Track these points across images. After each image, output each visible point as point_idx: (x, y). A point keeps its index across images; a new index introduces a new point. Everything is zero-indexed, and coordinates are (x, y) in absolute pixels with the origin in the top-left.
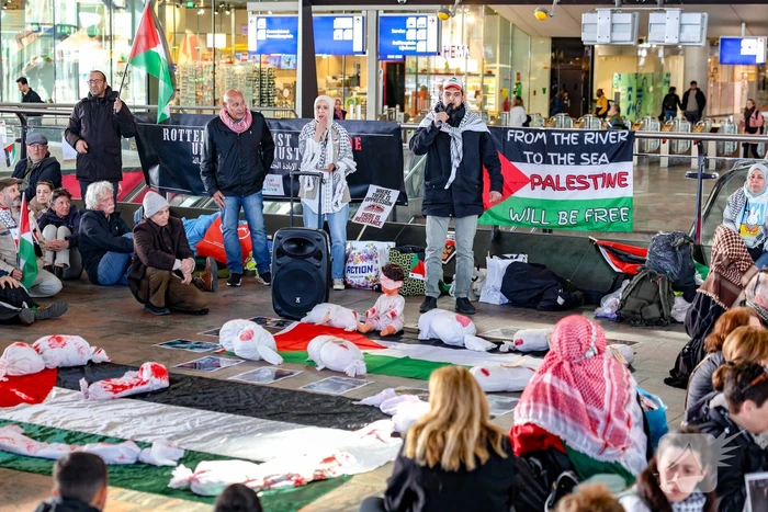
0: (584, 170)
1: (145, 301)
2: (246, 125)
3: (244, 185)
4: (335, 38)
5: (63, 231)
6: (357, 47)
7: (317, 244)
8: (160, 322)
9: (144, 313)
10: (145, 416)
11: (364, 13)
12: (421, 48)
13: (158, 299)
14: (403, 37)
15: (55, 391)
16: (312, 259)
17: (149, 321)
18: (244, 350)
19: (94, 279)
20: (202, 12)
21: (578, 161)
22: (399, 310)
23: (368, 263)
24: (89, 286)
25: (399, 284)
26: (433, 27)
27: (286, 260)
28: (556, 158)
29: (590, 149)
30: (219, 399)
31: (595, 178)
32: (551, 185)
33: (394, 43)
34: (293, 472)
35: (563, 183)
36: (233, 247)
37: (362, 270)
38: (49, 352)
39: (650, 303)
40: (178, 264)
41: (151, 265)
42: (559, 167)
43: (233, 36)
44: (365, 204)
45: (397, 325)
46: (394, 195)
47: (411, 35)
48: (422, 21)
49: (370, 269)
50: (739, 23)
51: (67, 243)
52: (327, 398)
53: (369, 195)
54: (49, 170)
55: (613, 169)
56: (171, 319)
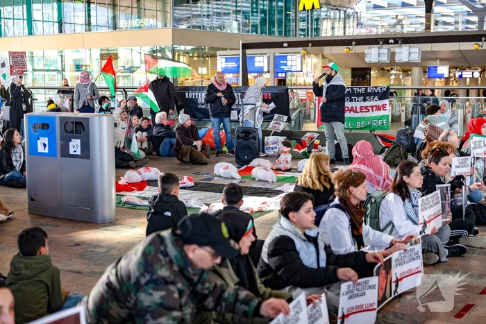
0: (368, 104)
1: (181, 160)
2: (225, 88)
3: (223, 113)
4: (256, 66)
5: (145, 134)
6: (266, 69)
7: (254, 134)
8: (188, 167)
9: (180, 164)
10: (186, 194)
11: (268, 55)
12: (293, 69)
13: (187, 158)
14: (286, 65)
15: (147, 187)
16: (252, 140)
17: (183, 167)
18: (224, 173)
19: (158, 154)
20: (196, 59)
21: (365, 100)
22: (289, 160)
23: (275, 146)
24: (157, 157)
25: (289, 149)
26: (299, 60)
27: (241, 140)
28: (355, 99)
29: (370, 94)
30: (216, 189)
31: (372, 107)
32: (353, 111)
33: (282, 67)
34: (250, 207)
35: (358, 110)
36: (218, 140)
37: (272, 149)
38: (144, 174)
39: (397, 157)
40: (195, 143)
41: (184, 143)
42: (357, 103)
43: (210, 70)
44: (273, 122)
45: (289, 166)
46: (286, 118)
47: (289, 63)
48: (294, 57)
49: (276, 148)
50: (436, 59)
51: (146, 139)
52: (261, 188)
53: (275, 118)
54: (138, 111)
55: (380, 103)
56: (193, 166)
